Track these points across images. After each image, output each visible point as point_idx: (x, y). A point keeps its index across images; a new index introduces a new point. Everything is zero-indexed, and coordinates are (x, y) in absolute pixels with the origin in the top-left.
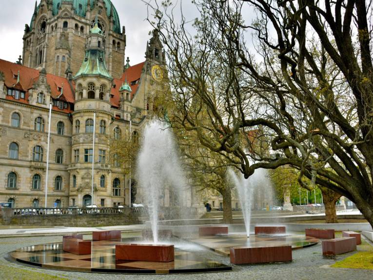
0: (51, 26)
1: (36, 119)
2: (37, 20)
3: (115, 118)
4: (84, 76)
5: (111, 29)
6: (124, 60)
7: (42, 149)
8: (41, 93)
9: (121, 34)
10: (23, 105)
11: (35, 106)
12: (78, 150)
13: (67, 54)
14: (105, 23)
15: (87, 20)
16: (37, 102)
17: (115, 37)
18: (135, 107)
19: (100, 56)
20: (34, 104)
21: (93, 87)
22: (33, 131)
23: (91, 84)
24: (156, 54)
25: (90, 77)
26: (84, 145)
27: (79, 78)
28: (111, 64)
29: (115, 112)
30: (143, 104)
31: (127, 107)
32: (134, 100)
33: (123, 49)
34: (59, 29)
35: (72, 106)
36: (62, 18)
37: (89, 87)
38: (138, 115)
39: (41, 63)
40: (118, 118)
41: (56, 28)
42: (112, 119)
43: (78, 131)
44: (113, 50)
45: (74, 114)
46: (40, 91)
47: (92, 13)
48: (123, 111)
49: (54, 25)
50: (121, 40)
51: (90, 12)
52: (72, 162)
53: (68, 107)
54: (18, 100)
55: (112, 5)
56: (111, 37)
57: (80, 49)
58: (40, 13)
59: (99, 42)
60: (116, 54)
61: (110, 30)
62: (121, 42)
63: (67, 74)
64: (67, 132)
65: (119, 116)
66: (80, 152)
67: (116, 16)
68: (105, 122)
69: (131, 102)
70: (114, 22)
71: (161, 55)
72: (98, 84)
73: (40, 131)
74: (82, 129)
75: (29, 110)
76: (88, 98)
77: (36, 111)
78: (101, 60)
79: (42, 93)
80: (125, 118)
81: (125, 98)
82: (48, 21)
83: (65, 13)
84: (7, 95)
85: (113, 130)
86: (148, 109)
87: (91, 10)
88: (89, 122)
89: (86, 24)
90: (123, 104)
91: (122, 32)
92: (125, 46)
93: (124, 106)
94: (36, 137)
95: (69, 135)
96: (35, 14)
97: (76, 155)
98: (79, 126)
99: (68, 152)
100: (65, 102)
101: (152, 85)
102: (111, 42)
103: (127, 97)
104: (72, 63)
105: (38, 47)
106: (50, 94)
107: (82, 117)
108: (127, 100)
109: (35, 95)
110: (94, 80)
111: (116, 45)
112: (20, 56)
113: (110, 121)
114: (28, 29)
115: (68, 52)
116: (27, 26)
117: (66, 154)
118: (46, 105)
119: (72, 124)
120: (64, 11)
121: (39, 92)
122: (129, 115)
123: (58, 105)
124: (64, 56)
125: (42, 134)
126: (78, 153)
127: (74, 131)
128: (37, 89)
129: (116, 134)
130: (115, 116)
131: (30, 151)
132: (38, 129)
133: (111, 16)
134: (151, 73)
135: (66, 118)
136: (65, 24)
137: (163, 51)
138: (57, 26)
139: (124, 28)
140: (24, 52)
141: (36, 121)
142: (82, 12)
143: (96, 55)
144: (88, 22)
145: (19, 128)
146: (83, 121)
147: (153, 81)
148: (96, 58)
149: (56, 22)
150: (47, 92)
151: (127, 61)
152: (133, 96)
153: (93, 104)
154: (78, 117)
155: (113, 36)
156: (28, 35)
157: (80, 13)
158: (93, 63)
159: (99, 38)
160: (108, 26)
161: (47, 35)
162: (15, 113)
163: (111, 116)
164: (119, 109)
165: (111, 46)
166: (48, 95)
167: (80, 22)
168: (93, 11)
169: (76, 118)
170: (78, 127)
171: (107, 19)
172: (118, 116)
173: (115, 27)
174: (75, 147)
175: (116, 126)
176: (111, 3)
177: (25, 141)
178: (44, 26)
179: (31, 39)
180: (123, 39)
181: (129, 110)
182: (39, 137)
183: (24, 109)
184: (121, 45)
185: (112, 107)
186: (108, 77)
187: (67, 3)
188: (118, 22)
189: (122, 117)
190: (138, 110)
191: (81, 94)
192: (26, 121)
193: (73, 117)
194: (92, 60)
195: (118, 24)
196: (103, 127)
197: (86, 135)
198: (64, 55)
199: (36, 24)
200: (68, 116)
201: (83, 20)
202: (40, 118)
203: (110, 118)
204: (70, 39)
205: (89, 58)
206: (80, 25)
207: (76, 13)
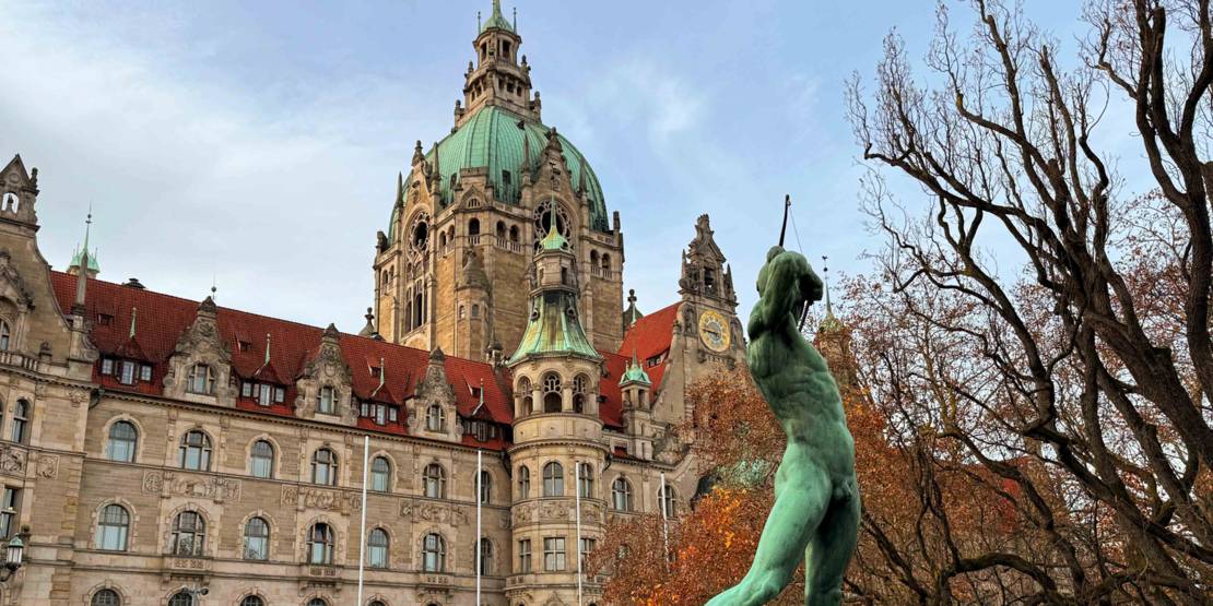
0: (439, 232)
1: (426, 468)
2: (405, 221)
3: (615, 456)
4: (533, 358)
5: (586, 223)
6: (622, 298)
7: (442, 540)
8: (433, 406)
9: (611, 233)
10: (395, 438)
11: (423, 439)
12: (528, 541)
13: (483, 299)
14: (570, 212)
15: (524, 208)
16: (428, 428)
17: (595, 243)
18: (661, 424)
19: (567, 306)
20: (421, 433)
21: (558, 382)
22: (419, 498)
23: (551, 377)
24: (708, 281)
25: (549, 359)
26: (542, 527)
27: (521, 363)
28: (589, 312)
29: (614, 440)
30: (682, 414)
31: (643, 426)
32: (657, 405)
33: (617, 269)
34: (461, 240)
35: (507, 432)
36: (466, 211)
37: (547, 383)
38: (671, 445)
39: (420, 324)
40: (622, 454)
41: (452, 238)
42: (607, 458)
43: (527, 493)
44: (592, 277)
45: (515, 452)
46: (433, 402)
47: (536, 190)
48: (633, 437)
49: (446, 232)
50: (611, 248)
51: (531, 187)
52: (514, 571)
53: (497, 434)
54: (385, 426)
55: (583, 161)
56: (586, 243)
57: (512, 285)
58: (411, 202)
59: (564, 270)
60: (602, 285)
61: (582, 227)
62: (610, 253)
63: (491, 353)
64: (500, 495)
65: (624, 450)
66: (534, 544)
67: (595, 188)
68: (589, 467)
69: (650, 411)
70: (591, 205)
71: (722, 282)
72: (566, 376)
73: (436, 498)
74: (535, 490)
75: (408, 448)
76: (546, 411)
77: (425, 451)
78: (571, 317)
79: (436, 406)
80: (639, 454)
81: (636, 404)
82: (432, 222)
83: (469, 199)
84: (360, 417)
85: (611, 486)
86: (695, 426)
87: (533, 182)
88: (552, 471)
89: (524, 220)
90: (633, 418)
91: (611, 228)
92: (623, 261)
93: (633, 425)
94: (427, 513)
95: (505, 504)
96: (400, 205)
97: (525, 554)
98: (528, 481)
99: (503, 545)
100: (491, 423)
101: (703, 361)
102: (588, 258)
103: (640, 399)
104: (495, 320)
105: (411, 285)
106: (455, 407)
107: (534, 458)
108: (641, 408)
109: (421, 413)
110: (558, 366)
111: (600, 261)
112: (370, 310)
113: (603, 465)
114: (384, 245)
115: (484, 294)
116: (381, 235)
117: (499, 553)
118: (447, 433)
119: (510, 476)
120: (468, 194)
121: (430, 405)
122: (648, 446)
123: (474, 432)
124: (476, 306)
125: (441, 505)
126: (529, 549)
127: (516, 493)
128: (426, 398)
129: (618, 495)
130: (613, 450)
131: (415, 548)
132: (431, 493)
133: (583, 189)
134: (697, 332)
135: (495, 461)
136: (474, 226)
137: (725, 272)
138: (453, 232)
139: (616, 215)
140: (378, 300)
141: (425, 474)
142: (511, 188)
143: (558, 303)
144: (528, 214)
145: (387, 493)
146: (536, 467)
147: (704, 353)
148: (558, 311)
149: (452, 222)
150: (448, 402)
151: (629, 300)
152: (655, 394)
153: (558, 425)
154: (523, 458)
155: (592, 242)
156: (386, 257)
157: (505, 193)
158: (553, 325)
159: (564, 261)
160: (577, 217)
161: (432, 256)
162: (379, 457)
163: (605, 452)
164: (622, 432)
165: (588, 267)
166: (451, 410)
167: (508, 216)
168: (538, 184)
169: (519, 460)
170: (525, 482)
171: (573, 200)
172: (621, 449)
173: (595, 215)
174: (519, 534)
175: (618, 476)
176: (582, 156)
177: (402, 524)
178: (421, 233)
179: (392, 267)
180: (615, 244)
181: (648, 432)
182: (435, 513)
183: (398, 447)
184: (612, 261)
185: (606, 427)
186: (590, 357)
187: (475, 173)
188: (600, 203)
189: (630, 453)
190: (671, 431)
191: (529, 401)
192: (404, 477)
193: (513, 458)
194: (548, 318)
195: (600, 209)
196: (587, 482)
197: (546, 504)
198: (476, 302)
199: (403, 230)
200: (500, 457)
201: (516, 211)
202: (435, 466)
203: (603, 458)
204: (486, 261)
205: (541, 310)
206: (509, 223)
207: (498, 196)
